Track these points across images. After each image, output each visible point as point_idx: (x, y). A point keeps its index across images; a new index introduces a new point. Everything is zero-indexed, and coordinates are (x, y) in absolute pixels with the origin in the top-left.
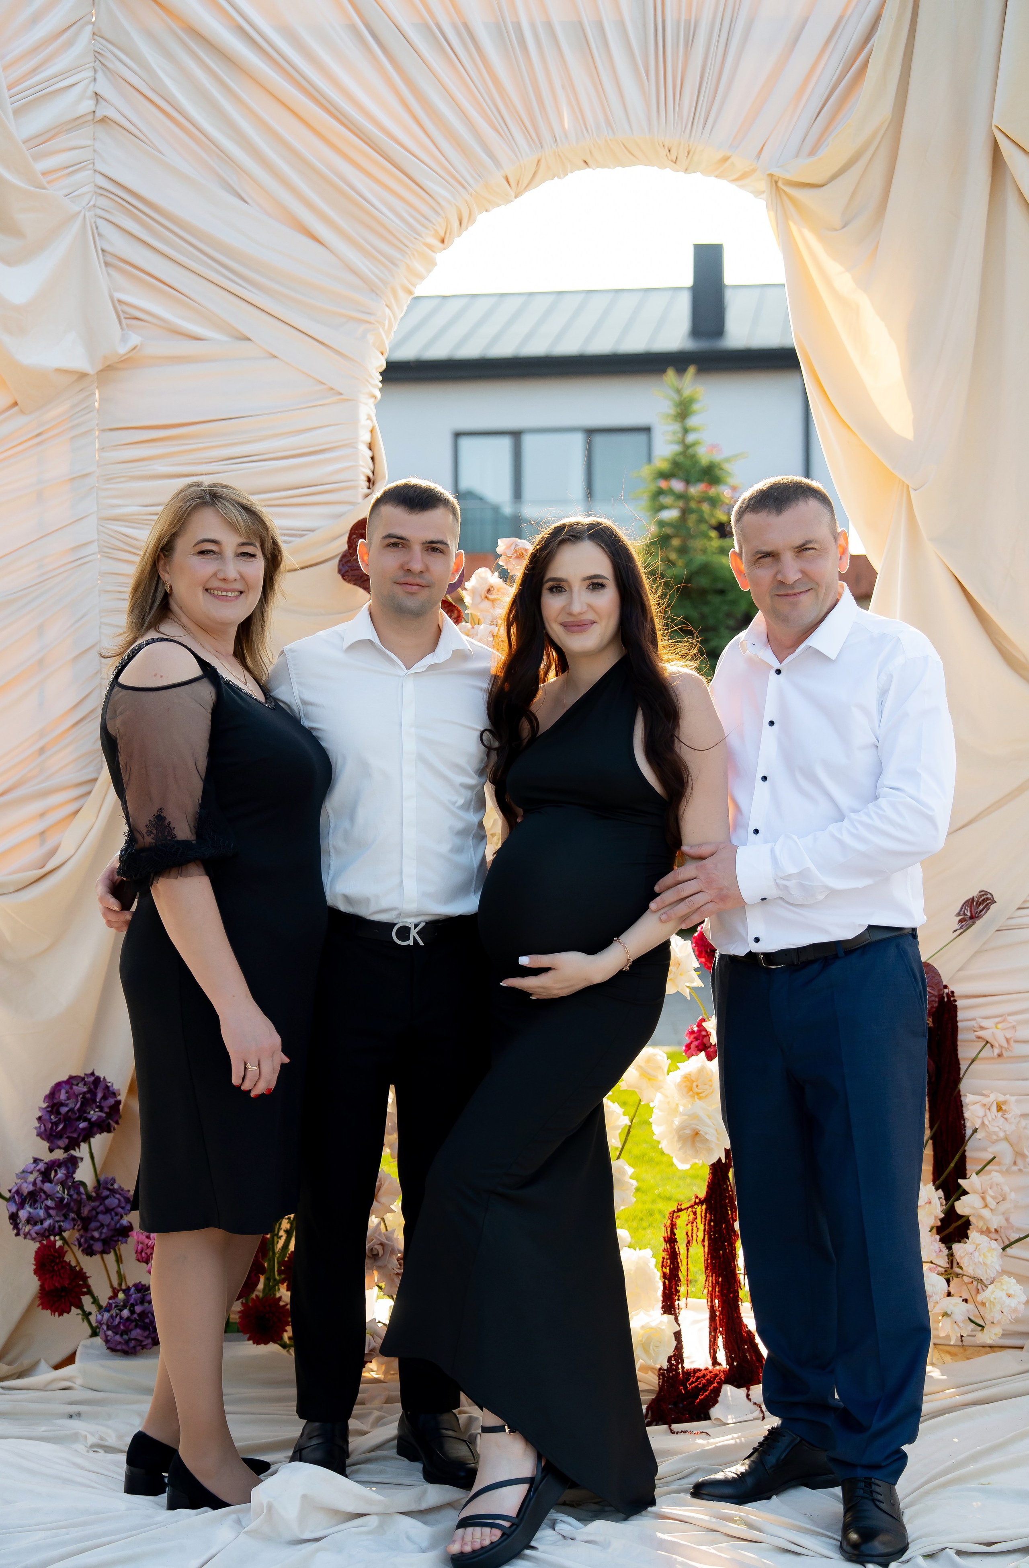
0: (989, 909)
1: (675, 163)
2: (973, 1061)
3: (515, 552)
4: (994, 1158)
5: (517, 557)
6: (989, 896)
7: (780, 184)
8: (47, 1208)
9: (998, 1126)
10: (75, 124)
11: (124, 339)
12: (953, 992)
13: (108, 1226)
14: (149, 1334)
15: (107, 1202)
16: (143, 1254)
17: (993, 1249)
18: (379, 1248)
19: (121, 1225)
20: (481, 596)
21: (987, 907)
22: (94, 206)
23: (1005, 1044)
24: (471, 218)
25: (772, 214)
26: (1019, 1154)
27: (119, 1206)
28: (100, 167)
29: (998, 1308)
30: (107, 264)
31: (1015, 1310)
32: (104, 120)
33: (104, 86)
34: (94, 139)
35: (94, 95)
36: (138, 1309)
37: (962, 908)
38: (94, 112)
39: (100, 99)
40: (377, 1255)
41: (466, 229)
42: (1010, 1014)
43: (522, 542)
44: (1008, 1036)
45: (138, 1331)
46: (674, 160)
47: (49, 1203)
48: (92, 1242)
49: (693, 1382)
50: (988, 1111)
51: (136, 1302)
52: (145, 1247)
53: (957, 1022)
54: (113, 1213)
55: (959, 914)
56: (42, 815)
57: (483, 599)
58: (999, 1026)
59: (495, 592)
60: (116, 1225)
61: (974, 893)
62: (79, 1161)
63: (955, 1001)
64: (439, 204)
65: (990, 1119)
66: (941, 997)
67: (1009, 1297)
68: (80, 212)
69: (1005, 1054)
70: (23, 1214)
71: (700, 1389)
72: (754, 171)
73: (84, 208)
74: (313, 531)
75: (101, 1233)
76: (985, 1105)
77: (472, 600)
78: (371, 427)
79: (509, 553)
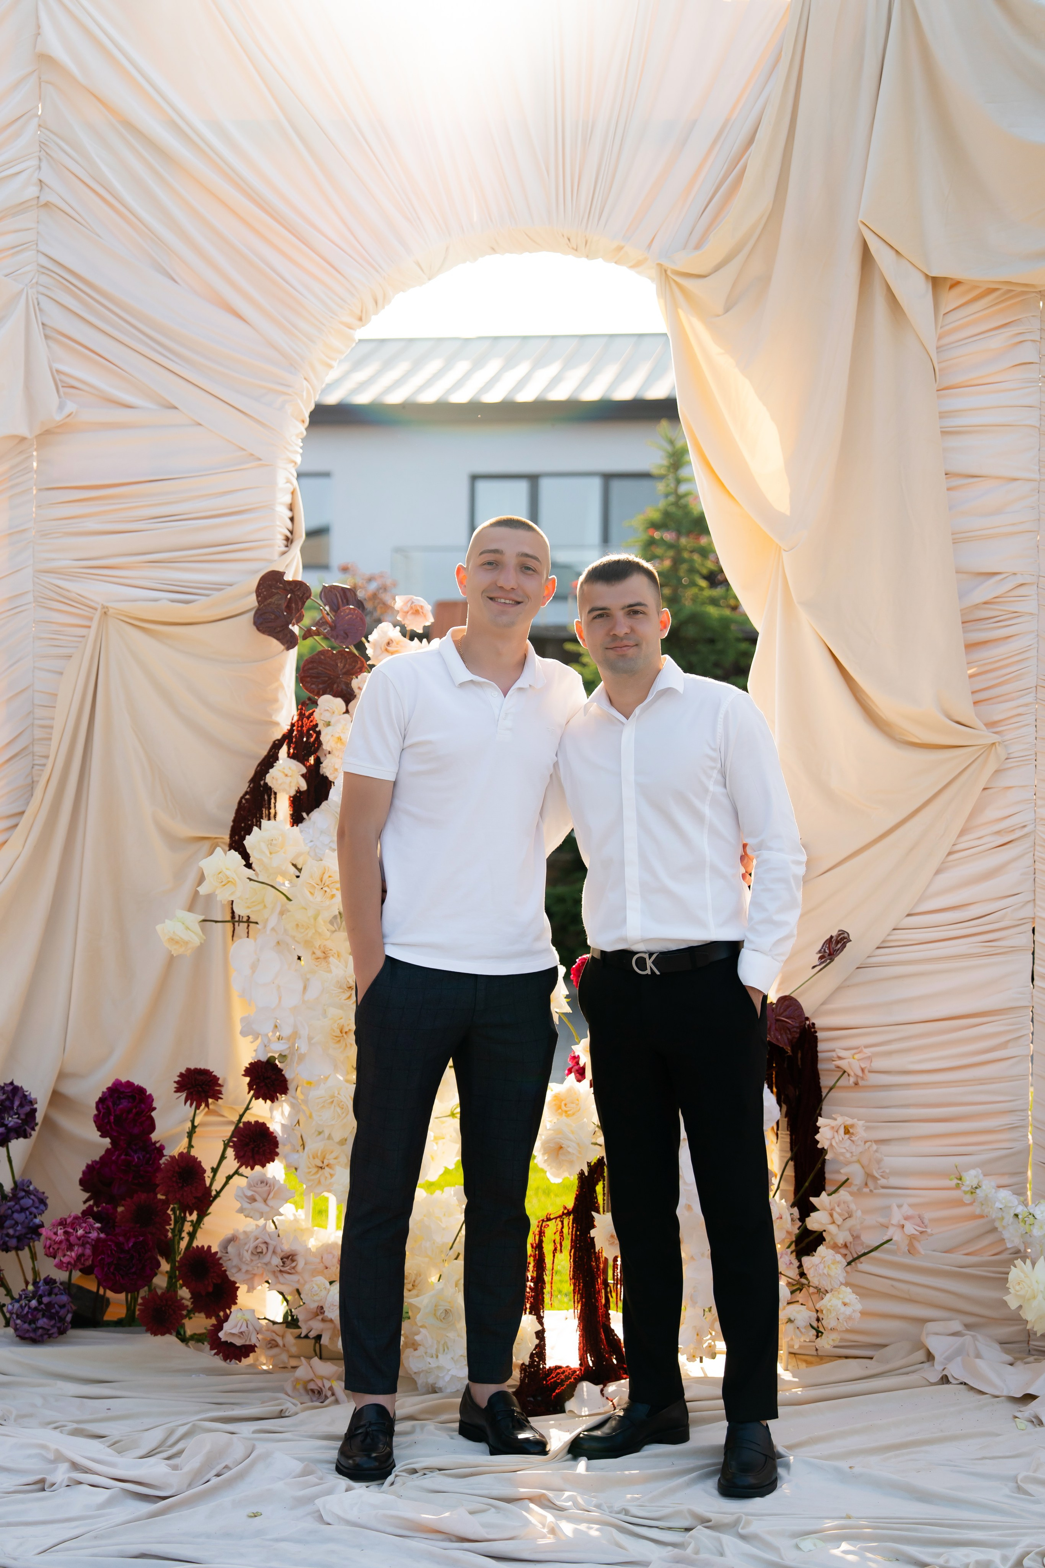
0: (845, 947)
1: (576, 250)
2: (833, 1086)
3: (411, 608)
4: (848, 1179)
5: (413, 613)
6: (846, 935)
7: (669, 273)
9: (845, 1148)
10: (20, 208)
11: (61, 407)
12: (813, 1024)
13: (22, 1223)
14: (55, 1323)
15: (22, 1202)
16: (51, 1249)
17: (838, 1262)
18: (264, 1247)
19: (34, 1223)
20: (381, 649)
21: (844, 946)
22: (37, 283)
23: (860, 1073)
24: (386, 299)
25: (662, 300)
26: (869, 1176)
27: (33, 1205)
28: (43, 247)
29: (833, 1314)
30: (47, 337)
31: (850, 1318)
32: (47, 205)
33: (47, 175)
34: (38, 222)
35: (39, 182)
36: (45, 1300)
37: (823, 946)
38: (38, 197)
39: (43, 184)
40: (262, 1252)
41: (383, 307)
42: (866, 1047)
43: (417, 600)
44: (863, 1066)
45: (45, 1320)
46: (575, 248)
48: (7, 1239)
49: (553, 1378)
50: (836, 1133)
51: (44, 1294)
52: (53, 1243)
53: (817, 1052)
54: (27, 1213)
55: (820, 952)
57: (383, 652)
58: (856, 1056)
59: (393, 644)
60: (29, 1223)
61: (833, 932)
63: (816, 1032)
64: (353, 286)
66: (803, 1028)
67: (845, 1305)
68: (23, 290)
69: (861, 1083)
71: (559, 1384)
72: (645, 260)
73: (26, 285)
74: (231, 585)
75: (15, 1231)
76: (833, 1128)
77: (374, 652)
78: (291, 490)
79: (406, 609)
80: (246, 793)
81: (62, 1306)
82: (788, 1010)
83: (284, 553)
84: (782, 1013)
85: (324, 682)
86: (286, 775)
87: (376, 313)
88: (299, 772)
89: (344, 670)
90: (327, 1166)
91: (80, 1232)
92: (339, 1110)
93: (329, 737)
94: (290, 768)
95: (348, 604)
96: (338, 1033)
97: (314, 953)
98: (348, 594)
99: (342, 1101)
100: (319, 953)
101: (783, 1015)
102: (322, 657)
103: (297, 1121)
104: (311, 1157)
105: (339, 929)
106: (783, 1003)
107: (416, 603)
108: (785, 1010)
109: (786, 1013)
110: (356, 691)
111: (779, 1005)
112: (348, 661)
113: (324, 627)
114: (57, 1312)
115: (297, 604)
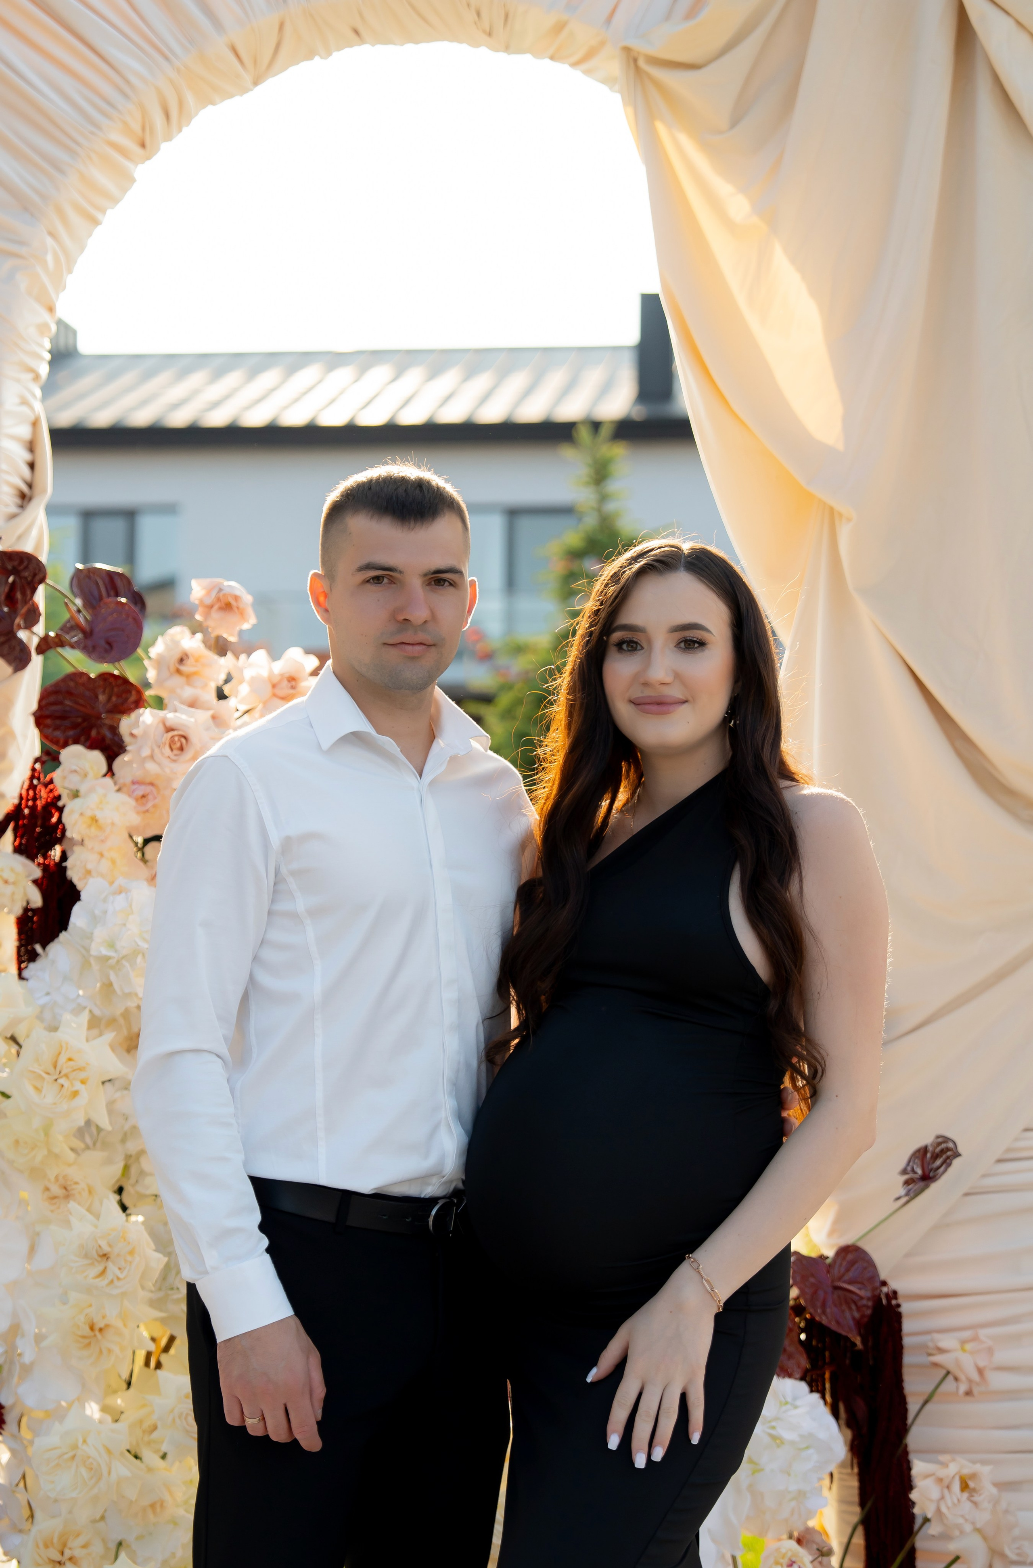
0: (949, 1165)
1: (490, 34)
2: (926, 1402)
3: (219, 599)
4: (958, 1558)
5: (221, 609)
6: (951, 1145)
7: (641, 63)
9: (963, 1516)
12: (895, 1293)
20: (169, 669)
21: (947, 1163)
23: (975, 1376)
24: (185, 114)
25: (630, 110)
26: (995, 1553)
37: (909, 1162)
41: (180, 130)
42: (983, 1328)
43: (229, 586)
44: (981, 1364)
46: (488, 30)
50: (946, 1491)
53: (902, 1336)
55: (904, 1172)
57: (172, 675)
58: (968, 1347)
59: (190, 661)
61: (927, 1139)
63: (899, 1306)
64: (128, 82)
65: (950, 1504)
66: (877, 1299)
69: (976, 1390)
72: (602, 44)
76: (940, 1480)
77: (158, 674)
78: (32, 418)
79: (208, 601)
82: (853, 1269)
83: (13, 516)
84: (843, 1275)
85: (75, 726)
86: (6, 882)
87: (168, 138)
88: (28, 876)
89: (109, 706)
90: (70, 1559)
92: (84, 1471)
93: (76, 816)
94: (12, 870)
95: (117, 595)
96: (86, 1331)
97: (47, 1189)
98: (119, 582)
99: (89, 1457)
100: (56, 1190)
101: (846, 1278)
102: (72, 684)
103: (20, 1476)
104: (41, 1545)
105: (94, 1144)
106: (844, 1259)
107: (227, 591)
108: (848, 1270)
109: (850, 1275)
110: (127, 739)
111: (838, 1262)
112: (116, 690)
113: (73, 633)
115: (24, 594)
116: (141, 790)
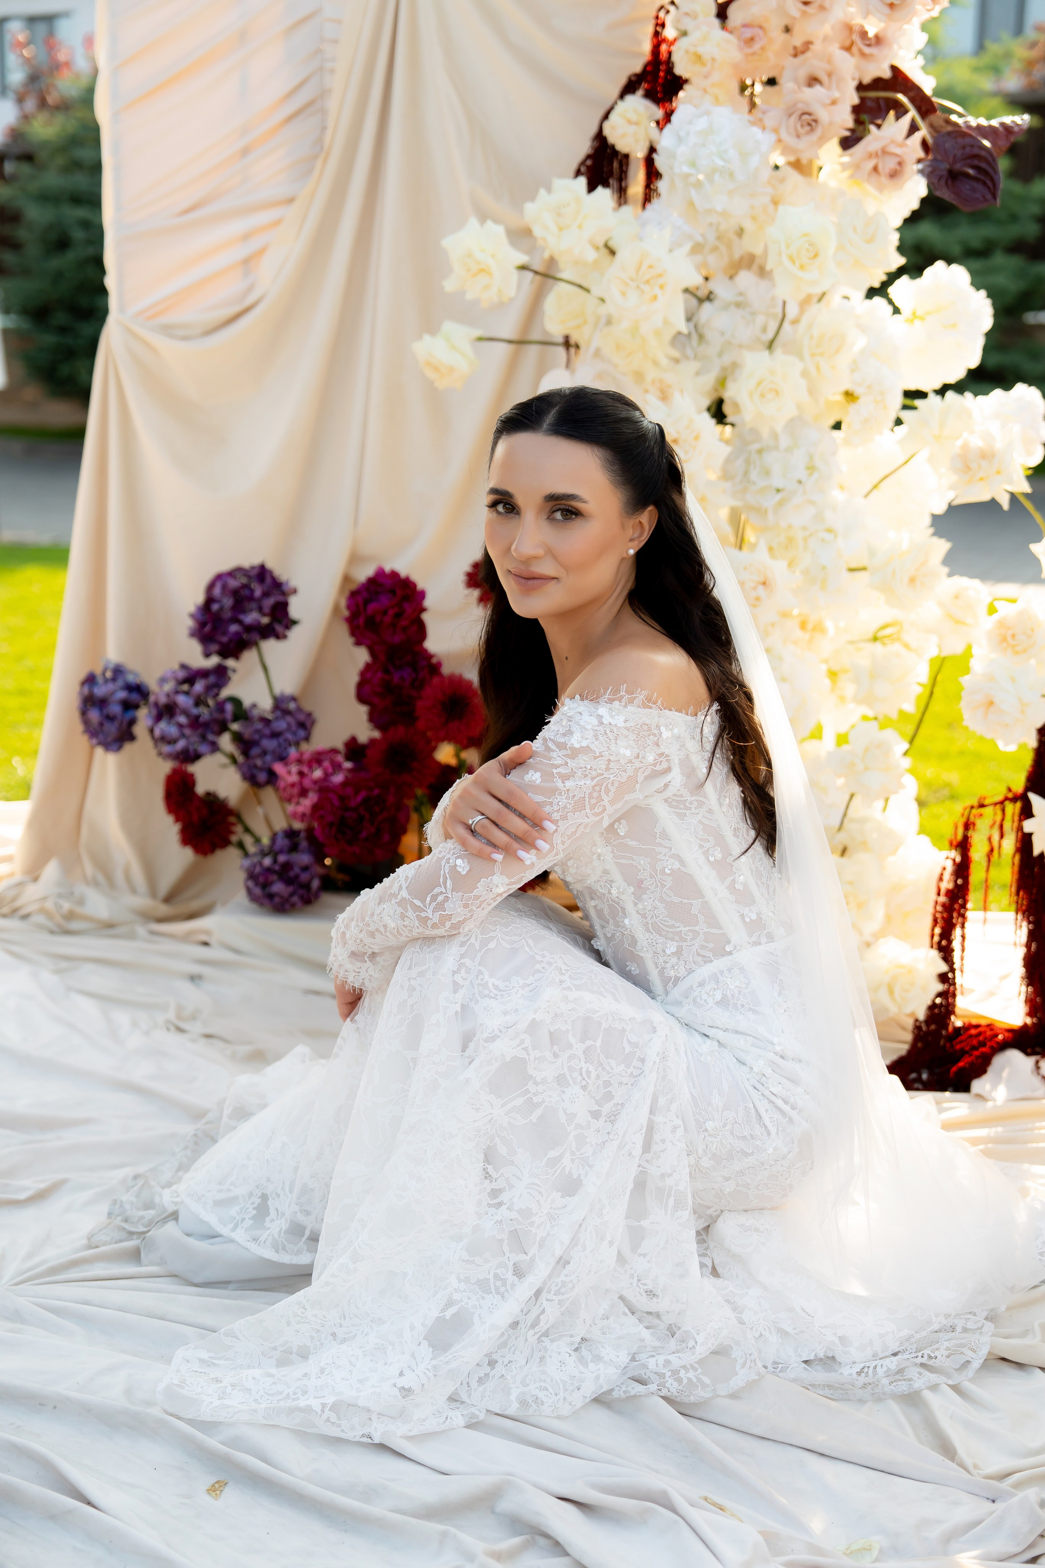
8: (180, 726)
13: (272, 753)
14: (298, 891)
15: (274, 725)
16: (285, 793)
19: (287, 753)
36: (282, 858)
47: (182, 719)
48: (255, 771)
51: (282, 850)
52: (287, 785)
56: (246, 237)
60: (282, 753)
62: (230, 673)
70: (157, 732)
80: (588, 157)
81: (305, 869)
86: (630, 122)
88: (650, 118)
91: (318, 774)
94: (635, 111)
114: (297, 877)
116: (748, 33)
